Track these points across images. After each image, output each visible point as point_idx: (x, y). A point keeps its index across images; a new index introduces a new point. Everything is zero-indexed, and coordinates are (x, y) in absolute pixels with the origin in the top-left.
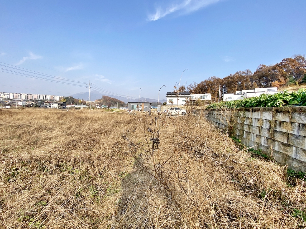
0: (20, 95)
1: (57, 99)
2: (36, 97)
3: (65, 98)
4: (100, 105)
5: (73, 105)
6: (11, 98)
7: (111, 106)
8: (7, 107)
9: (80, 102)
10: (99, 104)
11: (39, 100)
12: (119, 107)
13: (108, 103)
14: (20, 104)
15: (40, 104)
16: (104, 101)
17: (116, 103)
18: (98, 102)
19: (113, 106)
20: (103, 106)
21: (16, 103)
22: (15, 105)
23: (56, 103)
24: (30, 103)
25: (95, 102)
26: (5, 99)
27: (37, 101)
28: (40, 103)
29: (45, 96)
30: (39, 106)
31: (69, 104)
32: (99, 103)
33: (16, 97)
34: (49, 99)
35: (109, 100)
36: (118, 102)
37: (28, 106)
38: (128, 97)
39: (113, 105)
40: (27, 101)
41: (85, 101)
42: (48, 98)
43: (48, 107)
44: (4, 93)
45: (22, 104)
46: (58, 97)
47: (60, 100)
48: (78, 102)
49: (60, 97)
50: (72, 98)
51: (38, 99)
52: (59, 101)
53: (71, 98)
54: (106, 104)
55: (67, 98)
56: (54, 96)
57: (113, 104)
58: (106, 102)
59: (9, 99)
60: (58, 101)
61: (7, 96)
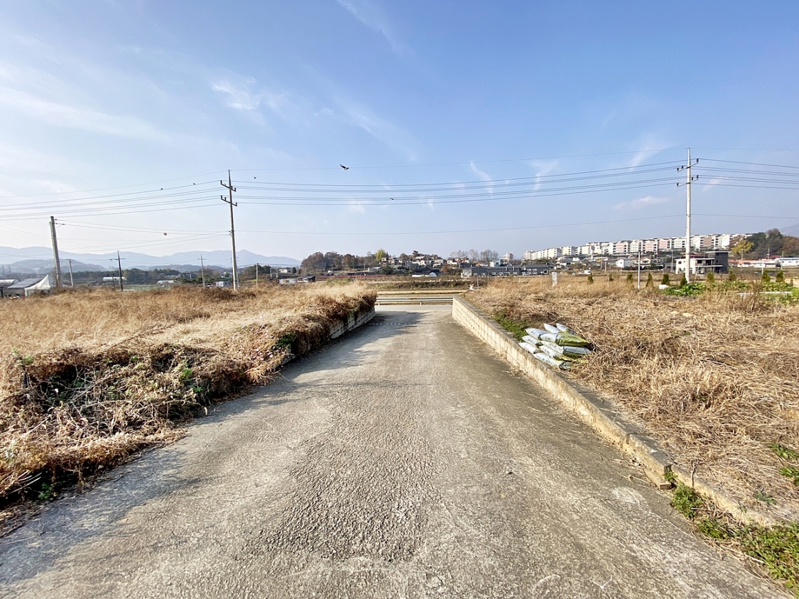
0: (627, 244)
1: (724, 243)
2: (663, 246)
3: (749, 239)
11: (669, 253)
27: (665, 254)
33: (620, 249)
40: (642, 256)
42: (698, 243)
46: (728, 236)
49: (734, 236)
51: (668, 250)
53: (771, 235)
55: (755, 238)
56: (714, 238)
61: (604, 248)
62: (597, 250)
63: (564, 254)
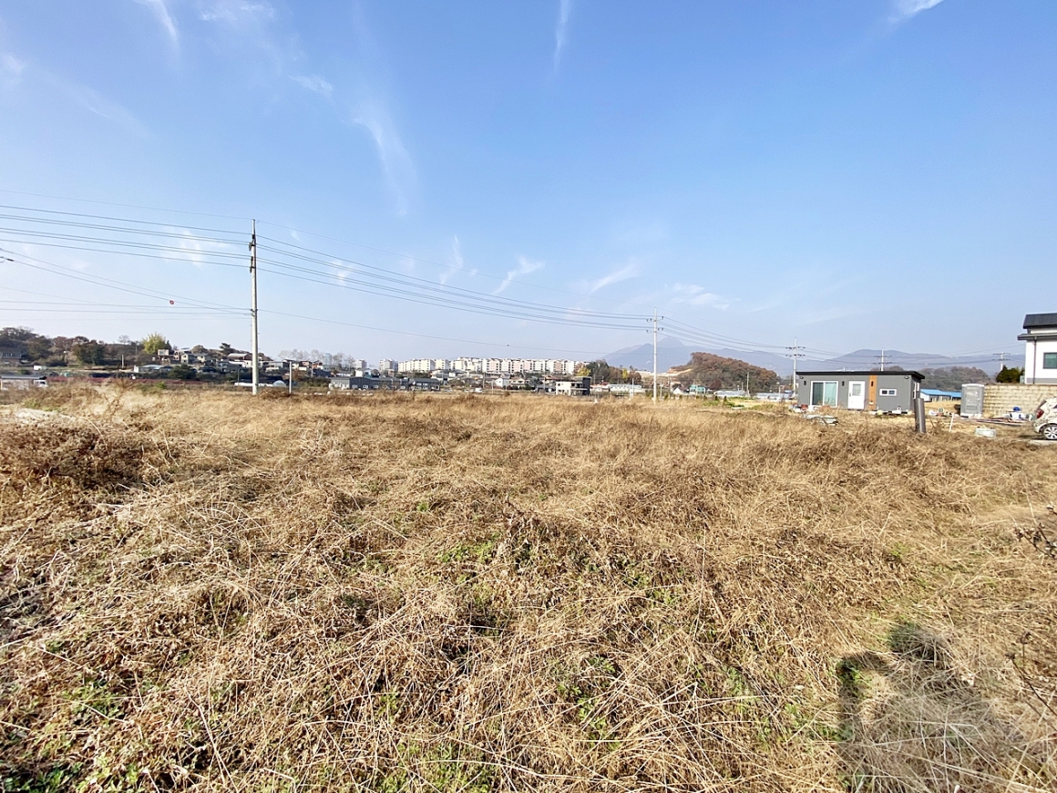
0: (499, 362)
1: (570, 369)
2: (527, 367)
3: (588, 367)
4: (685, 383)
5: (606, 387)
6: (484, 370)
7: (724, 386)
8: (478, 390)
9: (624, 375)
10: (679, 383)
11: (532, 374)
12: (753, 392)
13: (711, 377)
14: (499, 383)
15: (535, 383)
16: (696, 372)
17: (743, 378)
18: (676, 374)
19: (730, 387)
20: (693, 386)
21: (492, 382)
22: (490, 386)
23: (567, 380)
24: (517, 382)
25: (667, 375)
26: (474, 372)
27: (529, 375)
28: (535, 380)
29: (544, 363)
30: (534, 389)
31: (597, 384)
32: (680, 378)
33: (493, 368)
34: (552, 370)
35: (716, 368)
36: (751, 373)
37: (512, 389)
38: (795, 352)
39: (731, 385)
40: (512, 376)
41: (638, 374)
42: (551, 367)
43: (550, 390)
44: (474, 360)
45: (501, 385)
46: (573, 362)
47: (575, 373)
48: (619, 376)
49: (577, 363)
50: (604, 365)
51: (531, 371)
52: (575, 375)
53: (602, 365)
54: (705, 382)
55: (592, 366)
56: (563, 363)
57: (730, 381)
58: (703, 375)
59: (481, 372)
60: (570, 376)
61: (476, 365)
62: (471, 367)
63: (437, 368)
